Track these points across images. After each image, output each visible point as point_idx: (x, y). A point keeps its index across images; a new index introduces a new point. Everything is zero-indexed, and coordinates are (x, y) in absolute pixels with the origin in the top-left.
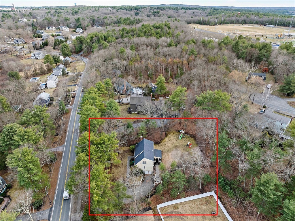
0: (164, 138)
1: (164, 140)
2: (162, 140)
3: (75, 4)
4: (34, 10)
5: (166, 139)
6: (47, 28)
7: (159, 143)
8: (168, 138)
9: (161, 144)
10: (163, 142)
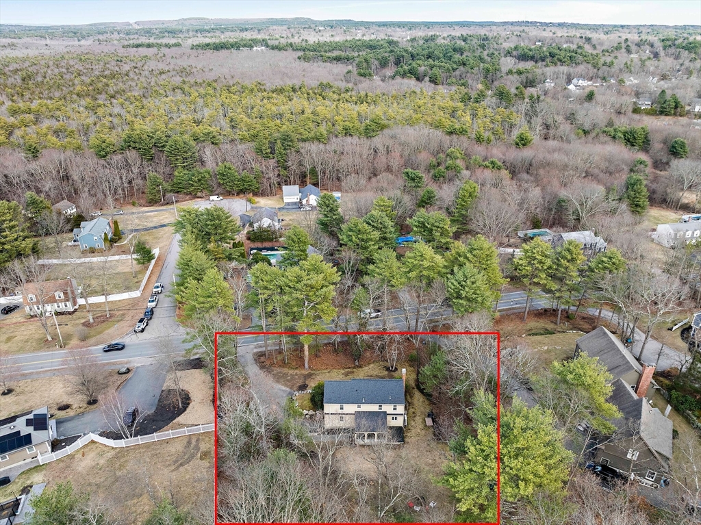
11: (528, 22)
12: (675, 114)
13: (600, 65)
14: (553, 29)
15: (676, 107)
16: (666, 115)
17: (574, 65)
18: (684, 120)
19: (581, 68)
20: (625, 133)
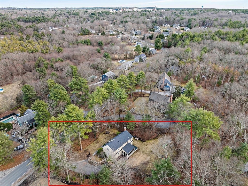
0: (152, 139)
1: (150, 141)
2: (149, 140)
3: (202, 7)
4: (166, 10)
5: (153, 141)
6: (164, 25)
7: (144, 141)
8: (155, 140)
9: (145, 143)
10: (147, 142)
11: (12, 8)
12: (89, 34)
13: (55, 22)
14: (25, 10)
15: (88, 32)
16: (87, 35)
17: (46, 22)
18: (92, 36)
19: (49, 23)
20: (84, 42)
